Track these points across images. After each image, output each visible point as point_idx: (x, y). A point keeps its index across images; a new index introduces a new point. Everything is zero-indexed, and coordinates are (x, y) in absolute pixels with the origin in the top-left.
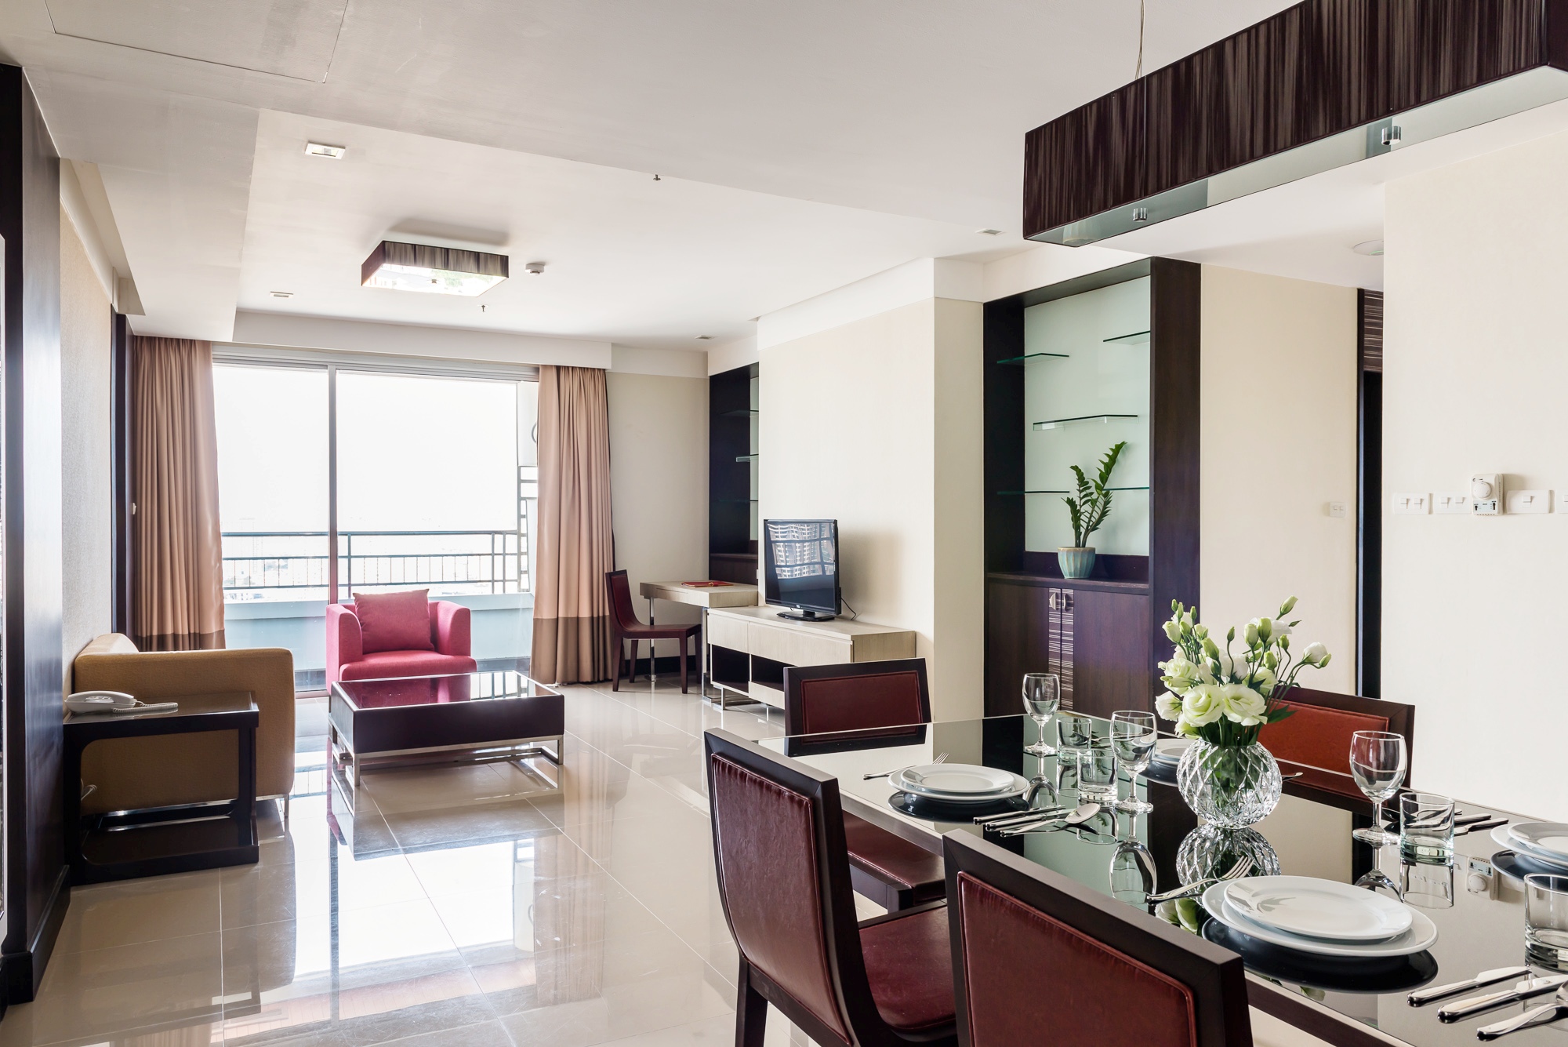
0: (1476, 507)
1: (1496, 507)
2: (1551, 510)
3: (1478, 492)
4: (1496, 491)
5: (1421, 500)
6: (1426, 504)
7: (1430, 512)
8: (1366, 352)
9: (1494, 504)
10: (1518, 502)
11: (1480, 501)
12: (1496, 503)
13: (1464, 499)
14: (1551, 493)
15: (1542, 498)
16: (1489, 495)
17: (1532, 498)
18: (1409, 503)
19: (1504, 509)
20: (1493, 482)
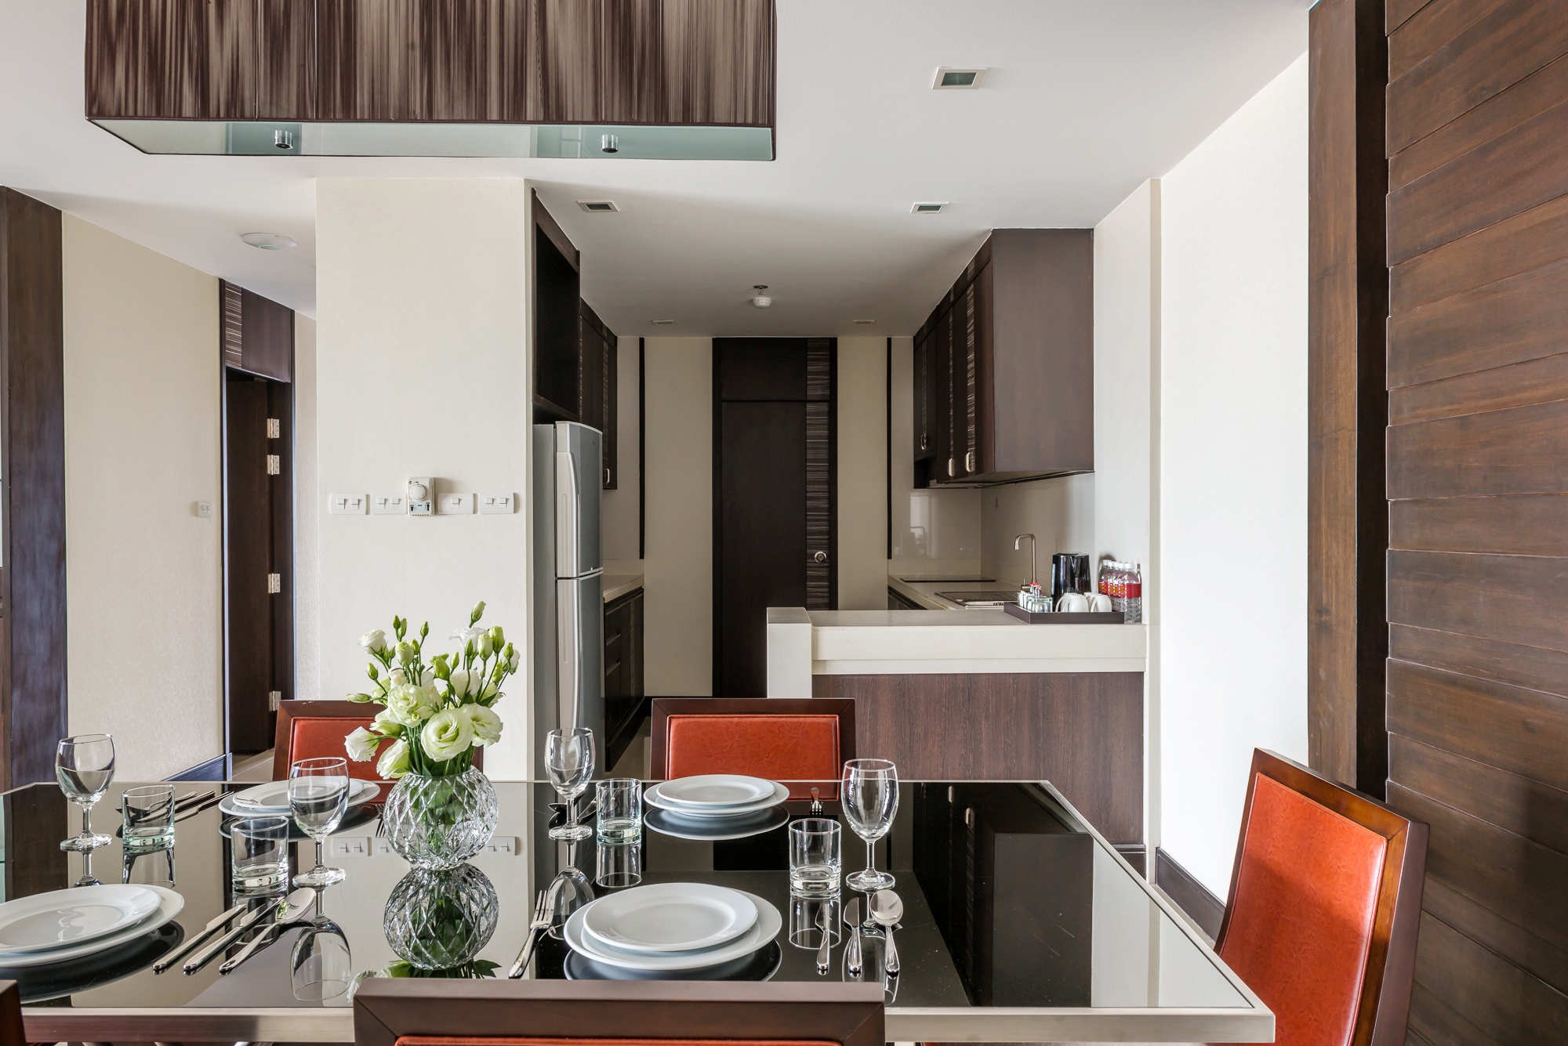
0: (412, 508)
1: (430, 508)
2: (475, 512)
3: (414, 494)
4: (430, 494)
5: (359, 501)
6: (363, 504)
7: (367, 513)
8: (227, 346)
9: (428, 506)
10: (448, 503)
11: (416, 502)
12: (430, 505)
13: (400, 500)
14: (475, 496)
15: (468, 500)
16: (424, 498)
17: (459, 500)
18: (347, 503)
19: (436, 511)
20: (427, 485)
